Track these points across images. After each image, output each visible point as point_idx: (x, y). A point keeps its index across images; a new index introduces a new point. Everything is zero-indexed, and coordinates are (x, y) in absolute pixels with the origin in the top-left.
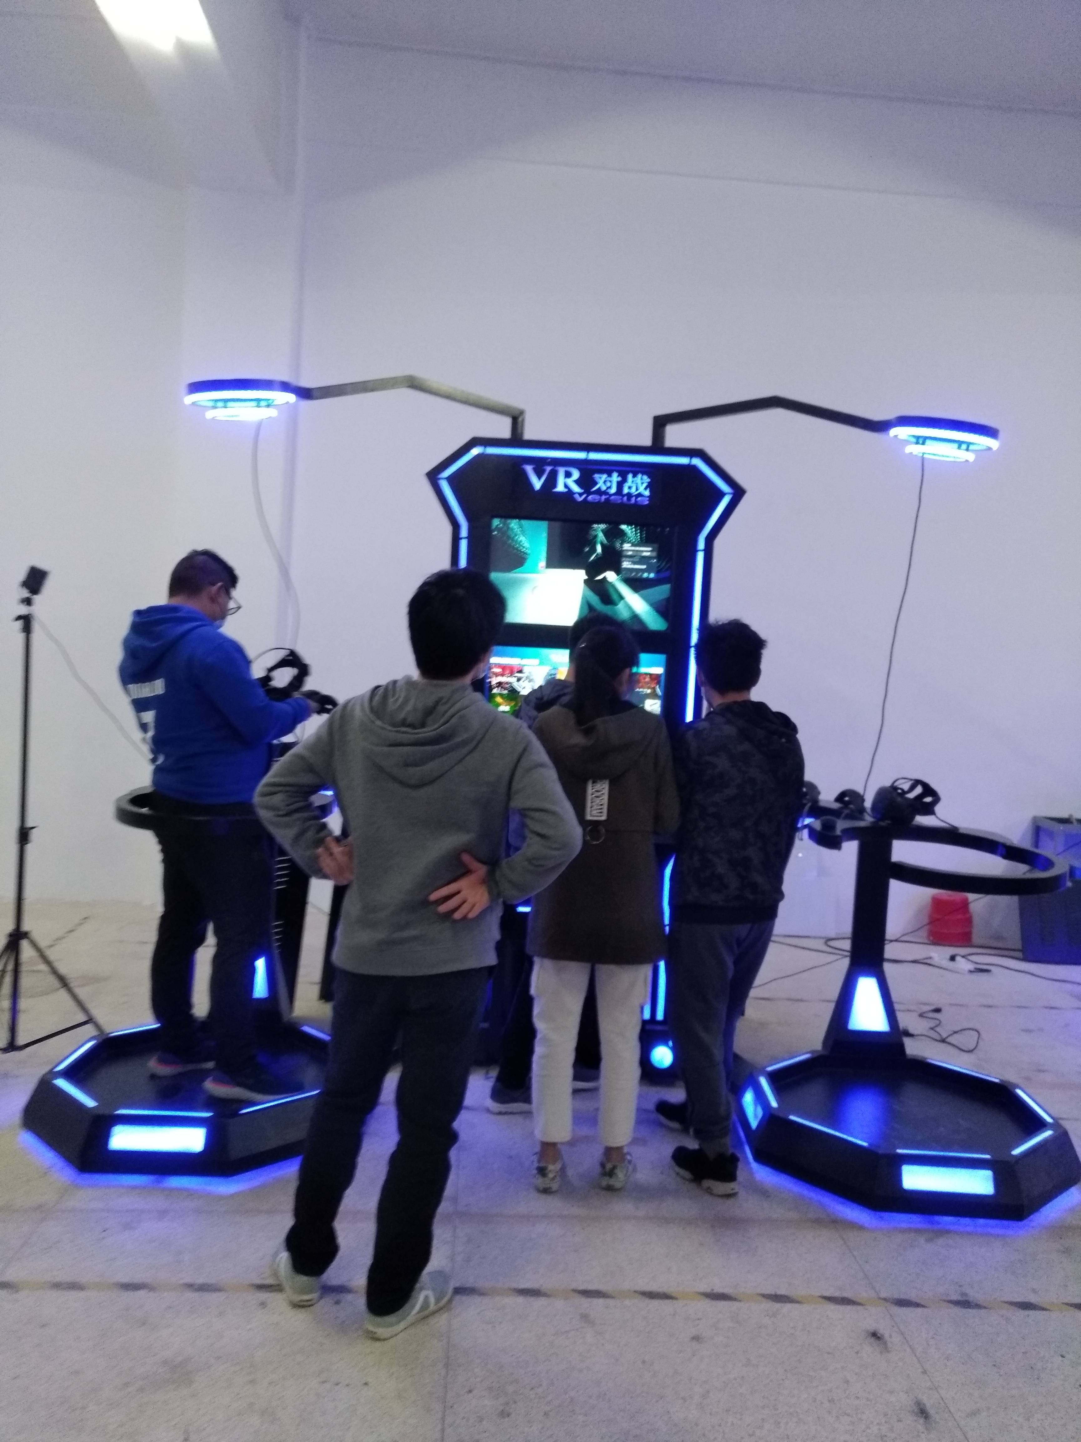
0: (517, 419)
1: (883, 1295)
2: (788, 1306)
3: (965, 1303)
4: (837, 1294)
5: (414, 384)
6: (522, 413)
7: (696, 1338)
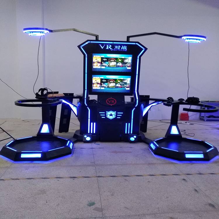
0: (97, 37)
1: (184, 173)
2: (166, 176)
3: (200, 174)
4: (175, 174)
5: (75, 30)
6: (98, 36)
7: (149, 182)
